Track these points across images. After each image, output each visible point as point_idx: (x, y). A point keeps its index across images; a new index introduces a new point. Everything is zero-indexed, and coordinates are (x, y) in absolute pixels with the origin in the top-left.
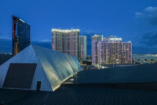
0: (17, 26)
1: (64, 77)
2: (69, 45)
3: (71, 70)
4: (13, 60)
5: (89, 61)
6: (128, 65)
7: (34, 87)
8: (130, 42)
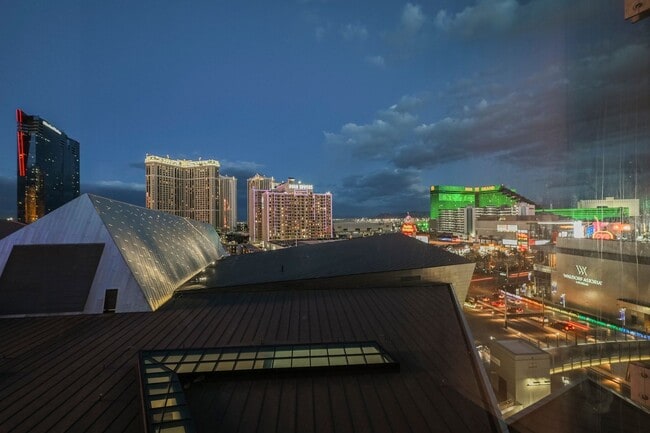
0: (33, 143)
1: (182, 273)
2: (192, 197)
5: (243, 233)
8: (328, 194)
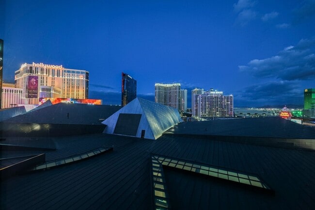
0: (125, 82)
1: (165, 127)
2: (170, 98)
3: (172, 121)
4: (122, 111)
5: (189, 113)
6: (229, 119)
7: (139, 135)
8: (231, 95)
